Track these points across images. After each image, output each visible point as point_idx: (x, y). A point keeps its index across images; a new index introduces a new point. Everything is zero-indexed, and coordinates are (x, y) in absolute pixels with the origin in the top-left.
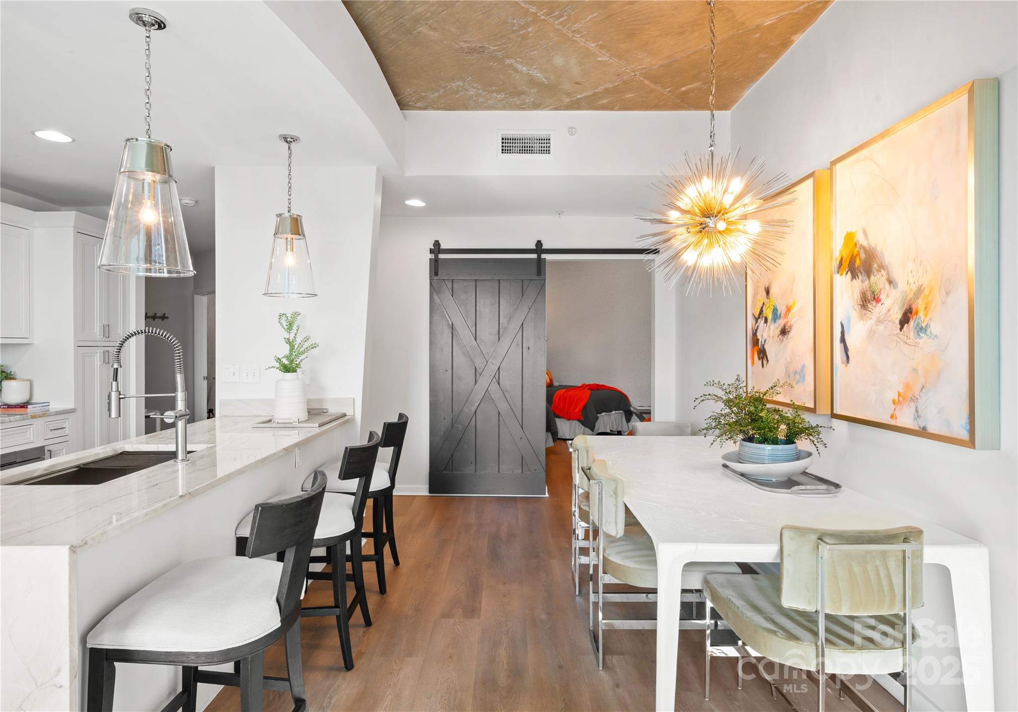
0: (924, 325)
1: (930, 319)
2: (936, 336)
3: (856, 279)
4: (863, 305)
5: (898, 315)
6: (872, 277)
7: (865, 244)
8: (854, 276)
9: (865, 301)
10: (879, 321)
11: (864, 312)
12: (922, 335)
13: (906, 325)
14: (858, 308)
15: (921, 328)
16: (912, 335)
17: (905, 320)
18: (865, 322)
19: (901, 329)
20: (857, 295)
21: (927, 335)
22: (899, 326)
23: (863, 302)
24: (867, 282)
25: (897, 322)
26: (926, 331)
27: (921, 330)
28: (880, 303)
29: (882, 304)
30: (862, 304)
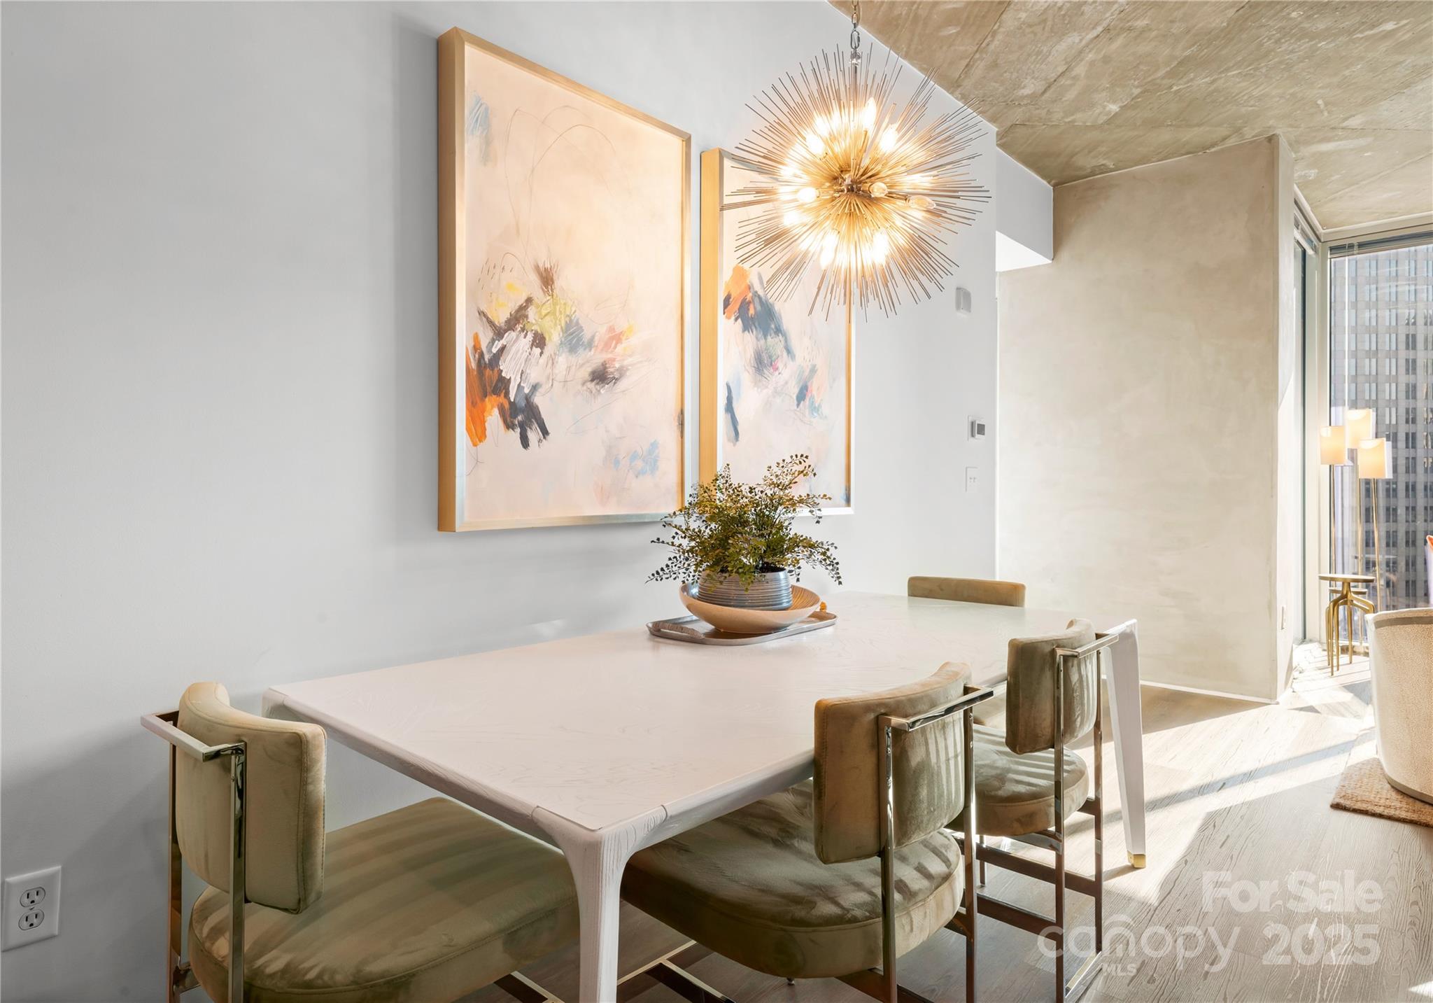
0: (817, 405)
1: (822, 400)
2: (826, 417)
3: (749, 332)
4: (758, 368)
5: (795, 391)
6: (769, 338)
7: (761, 293)
8: (746, 328)
9: (760, 363)
10: (776, 392)
11: (759, 377)
12: (815, 414)
13: (802, 402)
14: (751, 370)
15: (815, 408)
16: (807, 412)
17: (801, 397)
18: (759, 390)
19: (798, 405)
20: (750, 353)
21: (819, 414)
22: (796, 402)
23: (757, 364)
24: (762, 341)
25: (795, 397)
26: (818, 410)
27: (815, 409)
28: (777, 373)
29: (779, 373)
30: (756, 366)
